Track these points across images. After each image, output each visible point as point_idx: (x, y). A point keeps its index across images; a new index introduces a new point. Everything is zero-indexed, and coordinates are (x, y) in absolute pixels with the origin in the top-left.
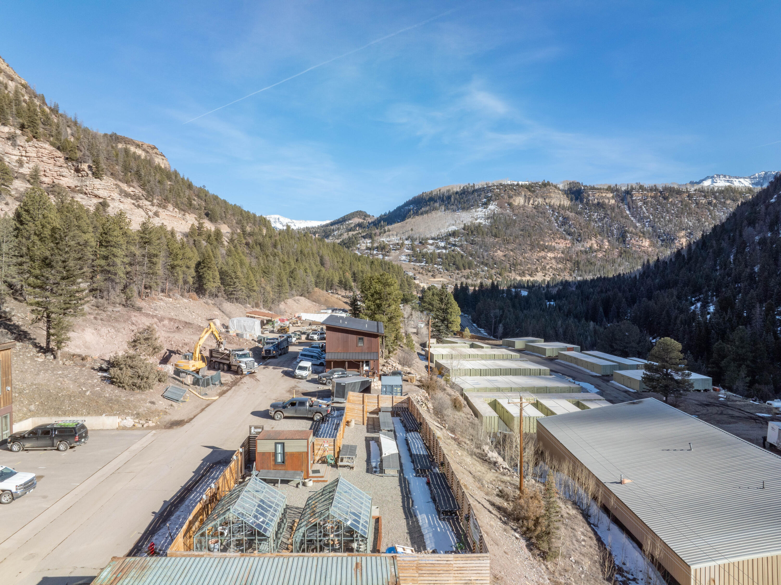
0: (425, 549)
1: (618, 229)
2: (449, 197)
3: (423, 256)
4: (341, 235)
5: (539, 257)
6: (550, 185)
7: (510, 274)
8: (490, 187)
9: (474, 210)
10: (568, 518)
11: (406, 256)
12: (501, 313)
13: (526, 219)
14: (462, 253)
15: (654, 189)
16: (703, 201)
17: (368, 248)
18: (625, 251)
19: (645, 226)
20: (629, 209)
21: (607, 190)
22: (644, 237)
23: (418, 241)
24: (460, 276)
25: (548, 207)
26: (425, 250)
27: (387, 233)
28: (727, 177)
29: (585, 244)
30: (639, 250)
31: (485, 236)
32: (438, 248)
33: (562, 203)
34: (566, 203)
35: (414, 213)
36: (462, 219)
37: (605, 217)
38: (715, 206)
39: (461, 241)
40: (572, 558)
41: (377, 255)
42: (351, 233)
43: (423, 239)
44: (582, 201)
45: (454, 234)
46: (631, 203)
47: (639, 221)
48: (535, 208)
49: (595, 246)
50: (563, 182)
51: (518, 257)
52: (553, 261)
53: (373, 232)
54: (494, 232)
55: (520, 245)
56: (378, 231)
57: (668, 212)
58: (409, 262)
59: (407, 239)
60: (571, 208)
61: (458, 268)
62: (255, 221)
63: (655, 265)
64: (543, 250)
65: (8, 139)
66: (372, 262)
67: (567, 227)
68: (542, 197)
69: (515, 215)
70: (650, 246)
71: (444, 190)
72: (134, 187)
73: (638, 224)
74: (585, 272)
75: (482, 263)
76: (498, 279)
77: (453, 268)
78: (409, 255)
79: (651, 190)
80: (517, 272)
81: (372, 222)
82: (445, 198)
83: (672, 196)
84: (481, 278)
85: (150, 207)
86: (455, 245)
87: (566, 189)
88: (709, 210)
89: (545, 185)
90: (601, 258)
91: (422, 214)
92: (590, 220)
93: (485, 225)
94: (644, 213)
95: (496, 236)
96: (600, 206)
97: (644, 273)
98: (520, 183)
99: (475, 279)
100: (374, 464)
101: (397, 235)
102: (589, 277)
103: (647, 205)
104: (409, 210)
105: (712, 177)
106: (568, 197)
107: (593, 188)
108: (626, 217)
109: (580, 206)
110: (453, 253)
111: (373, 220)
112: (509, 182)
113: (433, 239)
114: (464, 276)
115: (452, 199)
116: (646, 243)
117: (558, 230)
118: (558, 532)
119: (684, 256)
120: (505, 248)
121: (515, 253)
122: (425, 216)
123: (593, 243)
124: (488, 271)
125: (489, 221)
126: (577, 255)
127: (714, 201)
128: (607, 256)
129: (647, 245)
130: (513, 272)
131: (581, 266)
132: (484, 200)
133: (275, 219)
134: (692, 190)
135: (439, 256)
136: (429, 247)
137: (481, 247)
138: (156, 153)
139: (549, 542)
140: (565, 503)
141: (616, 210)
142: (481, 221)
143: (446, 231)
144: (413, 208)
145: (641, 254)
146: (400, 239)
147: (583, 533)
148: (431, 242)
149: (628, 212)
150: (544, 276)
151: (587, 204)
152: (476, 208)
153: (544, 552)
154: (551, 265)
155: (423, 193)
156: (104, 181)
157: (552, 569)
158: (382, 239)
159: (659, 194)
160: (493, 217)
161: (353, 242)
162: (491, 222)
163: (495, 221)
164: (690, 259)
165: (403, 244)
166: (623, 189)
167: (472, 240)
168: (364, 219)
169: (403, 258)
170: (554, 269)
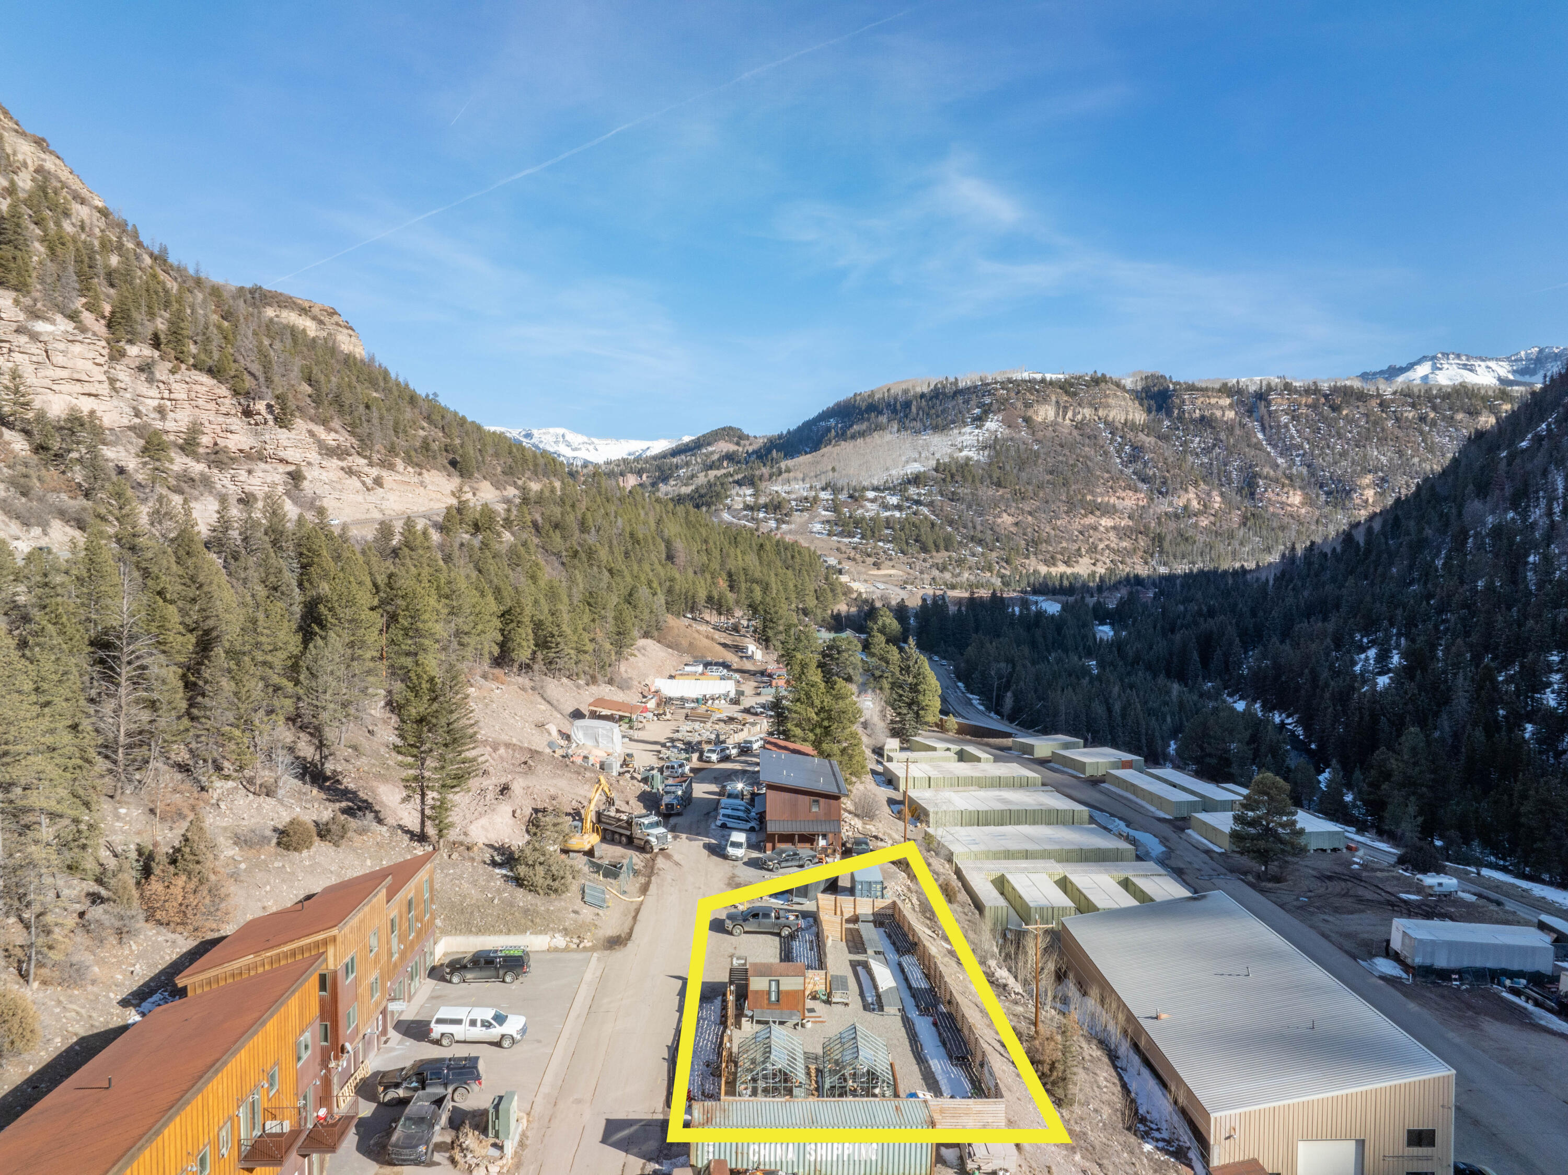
0: (942, 1095)
1: (1240, 469)
2: (907, 405)
3: (858, 523)
4: (693, 476)
5: (1084, 526)
6: (1106, 382)
7: (1027, 561)
8: (988, 384)
9: (956, 431)
10: (1091, 1061)
11: (823, 523)
12: (1010, 670)
13: (1059, 449)
14: (933, 517)
15: (1313, 390)
16: (1410, 414)
17: (748, 507)
18: (1253, 515)
19: (1294, 464)
20: (1263, 429)
21: (1220, 390)
22: (1292, 486)
23: (845, 492)
24: (928, 565)
25: (1102, 426)
26: (860, 511)
27: (785, 475)
28: (1464, 358)
29: (1175, 500)
30: (1282, 512)
31: (978, 485)
32: (886, 507)
33: (1130, 417)
34: (1139, 416)
35: (837, 435)
36: (932, 449)
37: (1214, 445)
38: (1433, 424)
39: (930, 493)
40: (1091, 1106)
41: (765, 520)
42: (712, 474)
43: (855, 490)
44: (1169, 414)
45: (916, 480)
46: (1266, 417)
47: (1281, 454)
48: (1076, 427)
49: (1195, 504)
50: (1134, 375)
51: (1042, 526)
52: (1112, 535)
53: (757, 473)
54: (995, 476)
55: (1047, 502)
56: (765, 471)
57: (1340, 436)
58: (829, 535)
59: (823, 489)
60: (1148, 427)
61: (924, 549)
62: (536, 465)
63: (1305, 557)
64: (1092, 513)
65: (141, 369)
66: (761, 545)
67: (1139, 465)
68: (1091, 405)
69: (1038, 441)
70: (1303, 504)
71: (897, 390)
72: (336, 432)
73: (1280, 461)
74: (1175, 557)
75: (972, 539)
76: (1003, 571)
77: (914, 549)
78: (828, 522)
79: (1307, 391)
80: (1040, 557)
81: (754, 452)
82: (898, 407)
83: (1348, 403)
84: (970, 568)
85: (366, 469)
86: (918, 503)
87: (1139, 388)
88: (1421, 433)
89: (1097, 381)
90: (1205, 528)
91: (853, 437)
92: (1185, 451)
93: (979, 461)
94: (1292, 438)
95: (999, 484)
96: (1206, 422)
97: (1283, 573)
98: (1048, 377)
99: (958, 571)
100: (870, 1000)
101: (803, 480)
102: (1181, 568)
103: (1298, 421)
104: (828, 430)
105: (1434, 358)
106: (1141, 405)
107: (1192, 388)
108: (1258, 446)
109: (1167, 423)
110: (914, 518)
111: (755, 447)
112: (1026, 376)
113: (876, 489)
114: (936, 566)
115: (914, 409)
116: (1296, 498)
117: (1121, 471)
118: (1075, 1078)
119: (1358, 543)
120: (1018, 508)
121: (1036, 518)
122: (860, 441)
123: (1190, 498)
124: (983, 554)
125: (986, 453)
126: (1159, 523)
127: (1432, 415)
128: (1218, 524)
129: (1297, 502)
130: (1032, 557)
131: (1166, 544)
132: (977, 411)
133: (557, 435)
134: (1387, 390)
135: (888, 524)
136: (868, 505)
137: (969, 507)
138: (337, 324)
139: (1065, 1089)
140: (1089, 1042)
141: (1237, 432)
142: (971, 454)
143: (902, 473)
144: (836, 425)
145: (1286, 520)
146: (811, 487)
147: (1106, 1079)
148: (871, 494)
149: (1260, 436)
150: (1094, 564)
151: (1180, 418)
152: (960, 427)
153: (1060, 1100)
154: (1107, 543)
155: (855, 395)
156: (293, 432)
157: (1067, 1117)
158: (775, 488)
159: (1323, 400)
160: (993, 445)
161: (718, 495)
162: (989, 455)
163: (998, 454)
164: (1368, 551)
165: (816, 499)
166: (1252, 389)
167: (953, 493)
168: (738, 444)
169: (818, 527)
170: (1114, 551)
